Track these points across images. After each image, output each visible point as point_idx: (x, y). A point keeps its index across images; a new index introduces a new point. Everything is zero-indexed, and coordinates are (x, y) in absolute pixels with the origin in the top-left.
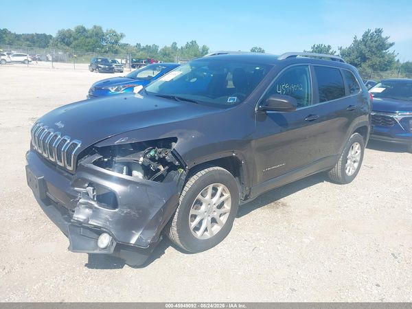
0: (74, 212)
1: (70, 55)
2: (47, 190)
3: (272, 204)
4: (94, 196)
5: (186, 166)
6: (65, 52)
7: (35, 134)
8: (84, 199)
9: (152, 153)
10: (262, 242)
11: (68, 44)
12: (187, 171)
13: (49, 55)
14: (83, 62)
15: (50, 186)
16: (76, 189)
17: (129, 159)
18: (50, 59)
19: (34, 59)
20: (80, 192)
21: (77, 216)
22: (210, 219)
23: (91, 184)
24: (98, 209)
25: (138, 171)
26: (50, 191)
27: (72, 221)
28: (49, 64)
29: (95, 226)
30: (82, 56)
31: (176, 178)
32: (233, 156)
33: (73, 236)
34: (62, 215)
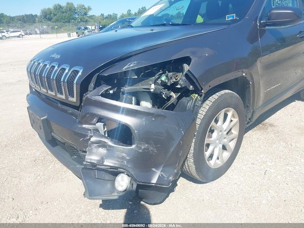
0: (86, 152)
1: (53, 28)
2: (52, 131)
3: (260, 125)
4: (105, 133)
5: (202, 89)
6: (48, 26)
7: (30, 70)
8: (96, 136)
9: (163, 78)
10: (269, 164)
11: (50, 19)
12: (203, 95)
13: (36, 30)
14: (63, 32)
15: (54, 126)
16: (84, 126)
17: (138, 87)
18: (38, 33)
19: (26, 34)
20: (90, 130)
21: (90, 157)
22: (221, 146)
23: (101, 119)
24: (113, 147)
25: (147, 101)
26: (54, 131)
27: (84, 163)
28: (38, 36)
29: (112, 167)
30: (61, 27)
31: (190, 105)
32: (243, 76)
33: (88, 181)
34: (71, 156)
